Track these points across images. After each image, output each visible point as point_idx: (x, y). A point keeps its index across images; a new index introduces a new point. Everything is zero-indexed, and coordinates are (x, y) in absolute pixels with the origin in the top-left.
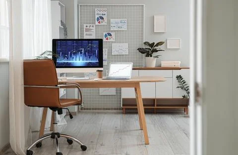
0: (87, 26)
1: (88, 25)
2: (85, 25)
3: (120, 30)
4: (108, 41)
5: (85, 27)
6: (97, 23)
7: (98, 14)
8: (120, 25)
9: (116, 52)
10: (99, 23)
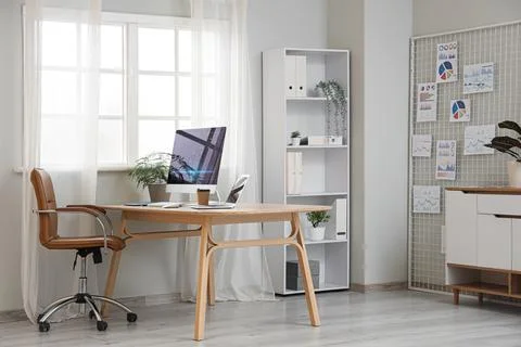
0: (423, 89)
1: (425, 85)
2: (420, 86)
3: (481, 91)
4: (459, 120)
5: (419, 92)
6: (439, 80)
7: (441, 58)
8: (481, 78)
9: (472, 148)
10: (444, 78)
